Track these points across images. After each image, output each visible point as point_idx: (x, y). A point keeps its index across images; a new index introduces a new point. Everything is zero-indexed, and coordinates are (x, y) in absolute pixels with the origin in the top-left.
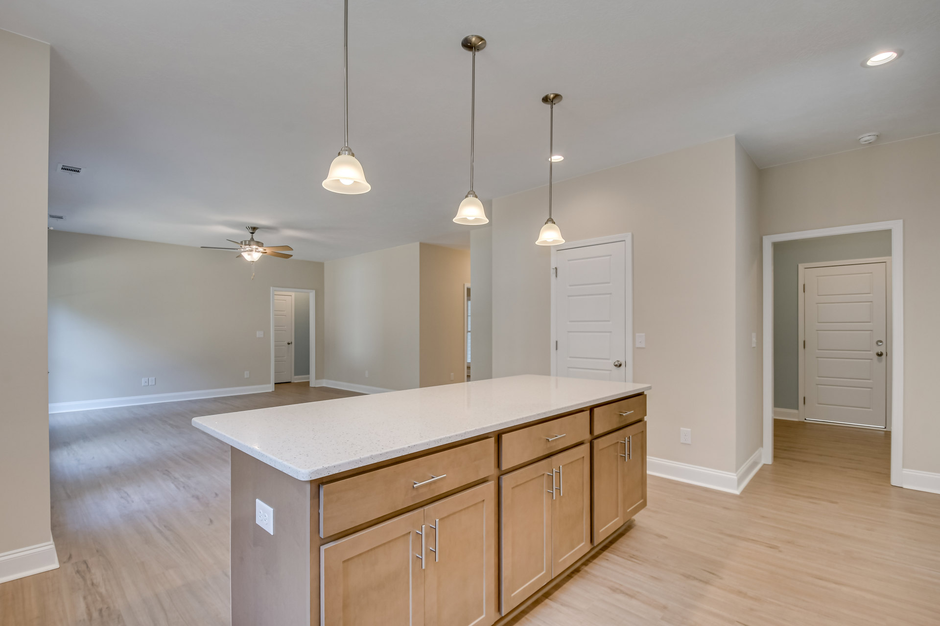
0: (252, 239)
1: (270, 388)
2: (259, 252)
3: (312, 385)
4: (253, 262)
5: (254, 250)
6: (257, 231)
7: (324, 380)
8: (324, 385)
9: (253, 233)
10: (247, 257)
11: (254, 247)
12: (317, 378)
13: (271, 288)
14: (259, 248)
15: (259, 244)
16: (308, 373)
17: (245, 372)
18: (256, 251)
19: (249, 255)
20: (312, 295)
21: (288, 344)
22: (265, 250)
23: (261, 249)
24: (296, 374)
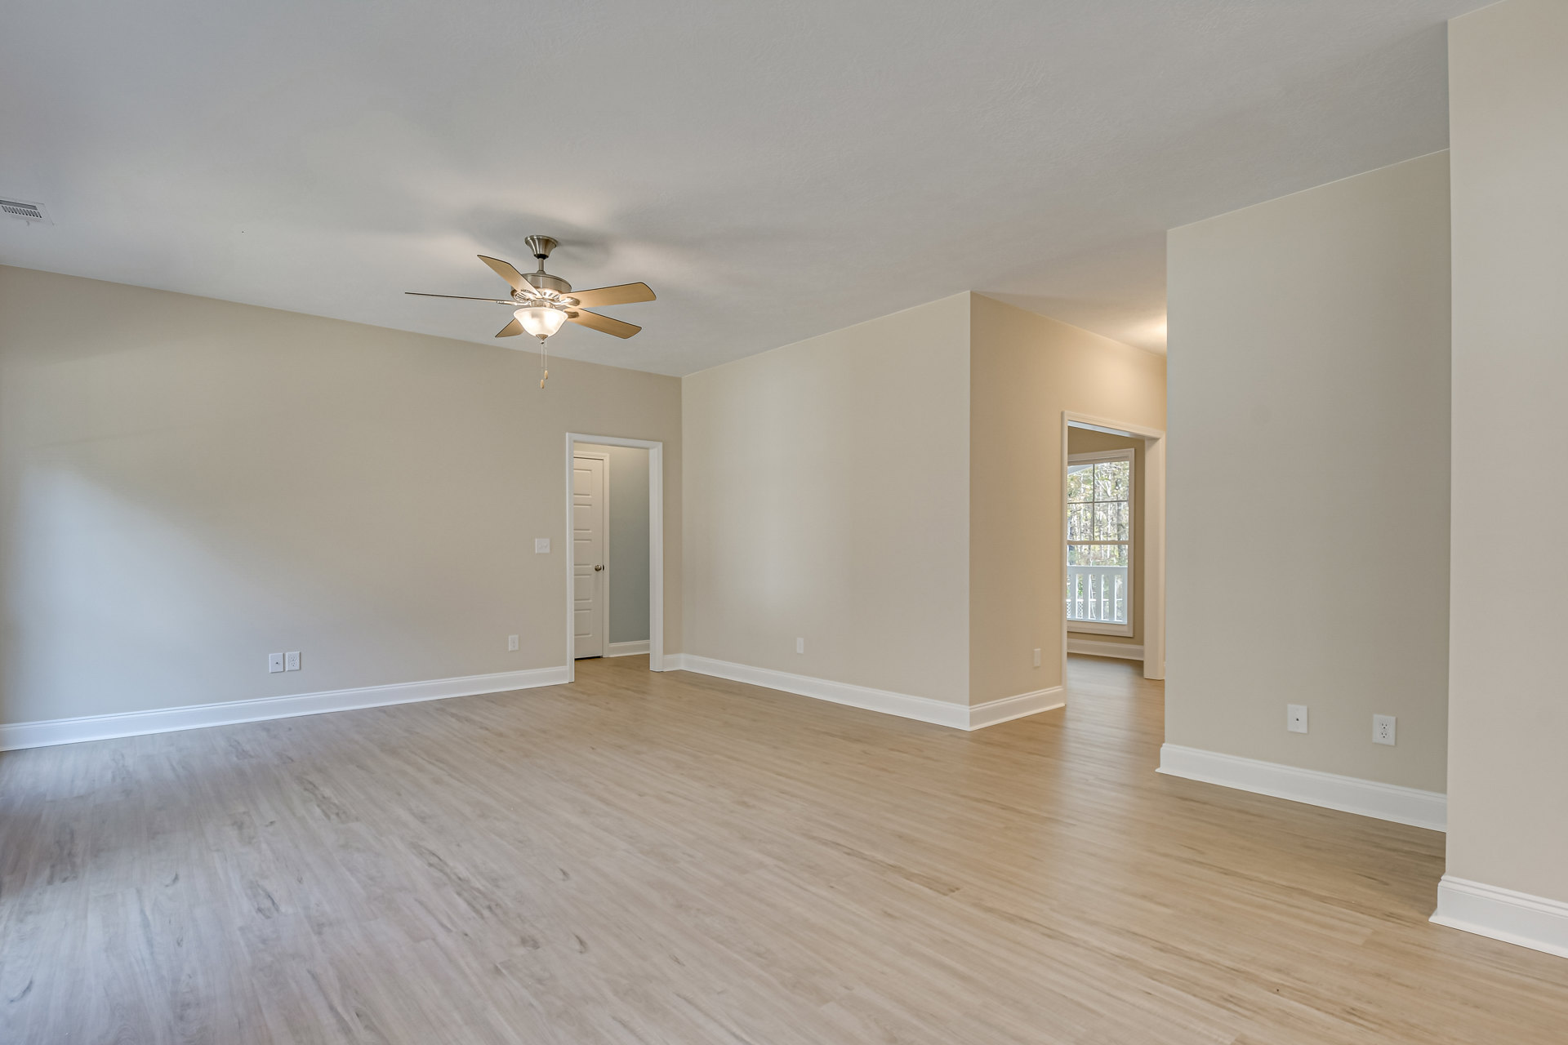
0: (542, 271)
1: (564, 674)
2: (561, 308)
3: (656, 665)
4: (544, 337)
5: (548, 304)
6: (553, 254)
7: (682, 656)
8: (683, 667)
9: (543, 257)
10: (528, 321)
11: (549, 293)
12: (667, 650)
13: (567, 434)
14: (561, 297)
15: (560, 284)
16: (646, 635)
17: (510, 637)
18: (552, 306)
19: (534, 315)
20: (656, 453)
21: (596, 570)
22: (577, 302)
23: (565, 300)
24: (613, 639)
